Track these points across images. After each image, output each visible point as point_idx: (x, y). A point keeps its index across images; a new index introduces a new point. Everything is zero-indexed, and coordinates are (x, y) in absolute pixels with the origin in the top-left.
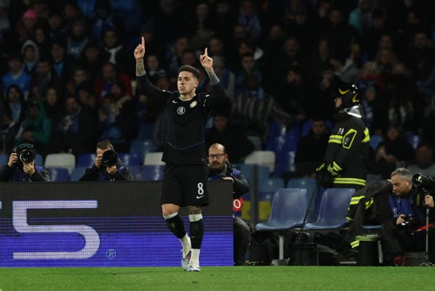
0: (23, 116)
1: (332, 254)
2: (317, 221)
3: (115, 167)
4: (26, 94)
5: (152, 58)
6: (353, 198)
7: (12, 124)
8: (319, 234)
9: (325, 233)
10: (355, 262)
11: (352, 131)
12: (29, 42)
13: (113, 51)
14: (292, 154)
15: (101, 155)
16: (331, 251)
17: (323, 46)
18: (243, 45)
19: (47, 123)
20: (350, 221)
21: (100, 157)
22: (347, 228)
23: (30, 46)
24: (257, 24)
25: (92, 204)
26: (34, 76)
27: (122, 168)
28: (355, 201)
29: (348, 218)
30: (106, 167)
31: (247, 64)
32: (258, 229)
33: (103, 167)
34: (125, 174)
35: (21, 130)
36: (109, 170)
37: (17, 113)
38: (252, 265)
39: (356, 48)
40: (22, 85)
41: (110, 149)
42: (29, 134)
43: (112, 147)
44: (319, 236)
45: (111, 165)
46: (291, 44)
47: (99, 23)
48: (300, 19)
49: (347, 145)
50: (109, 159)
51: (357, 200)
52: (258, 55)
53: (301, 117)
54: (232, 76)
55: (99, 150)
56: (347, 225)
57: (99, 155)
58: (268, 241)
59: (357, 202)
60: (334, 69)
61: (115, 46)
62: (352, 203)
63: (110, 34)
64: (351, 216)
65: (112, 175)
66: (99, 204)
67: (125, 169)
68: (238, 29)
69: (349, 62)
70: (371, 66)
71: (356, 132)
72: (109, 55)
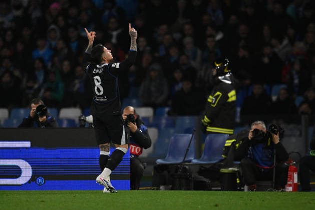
0: (45, 81)
1: (205, 182)
2: (201, 158)
3: (45, 117)
4: (49, 65)
5: (142, 39)
6: (227, 141)
7: (36, 86)
8: (202, 167)
9: (208, 167)
10: (220, 188)
11: (218, 93)
12: (53, 26)
13: (115, 33)
14: (239, 109)
15: (35, 109)
16: (205, 180)
17: (266, 30)
18: (209, 28)
19: (61, 85)
20: (225, 158)
21: (34, 110)
22: (222, 163)
23: (53, 29)
24: (221, 16)
25: (27, 144)
26: (55, 51)
27: (50, 118)
28: (228, 143)
29: (223, 156)
30: (38, 118)
31: (210, 43)
32: (158, 163)
33: (36, 117)
34: (51, 122)
35: (42, 91)
36: (41, 119)
37: (41, 78)
38: (154, 189)
39: (291, 32)
40: (47, 58)
41: (41, 104)
42: (48, 93)
43: (43, 103)
44: (203, 169)
45: (42, 116)
46: (243, 28)
47: (107, 13)
48: (250, 11)
49: (214, 104)
50: (41, 111)
51: (229, 143)
52: (219, 36)
53: (248, 82)
54: (199, 52)
55: (33, 105)
56: (222, 161)
57: (33, 109)
58: (166, 172)
59: (230, 144)
60: (272, 47)
61: (116, 30)
62: (226, 145)
63: (113, 20)
64: (226, 154)
65: (43, 123)
66: (31, 144)
67: (52, 119)
68: (206, 17)
69: (285, 42)
70: (300, 45)
71: (221, 94)
72: (111, 36)
